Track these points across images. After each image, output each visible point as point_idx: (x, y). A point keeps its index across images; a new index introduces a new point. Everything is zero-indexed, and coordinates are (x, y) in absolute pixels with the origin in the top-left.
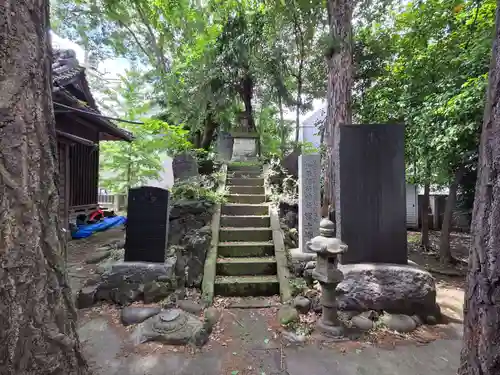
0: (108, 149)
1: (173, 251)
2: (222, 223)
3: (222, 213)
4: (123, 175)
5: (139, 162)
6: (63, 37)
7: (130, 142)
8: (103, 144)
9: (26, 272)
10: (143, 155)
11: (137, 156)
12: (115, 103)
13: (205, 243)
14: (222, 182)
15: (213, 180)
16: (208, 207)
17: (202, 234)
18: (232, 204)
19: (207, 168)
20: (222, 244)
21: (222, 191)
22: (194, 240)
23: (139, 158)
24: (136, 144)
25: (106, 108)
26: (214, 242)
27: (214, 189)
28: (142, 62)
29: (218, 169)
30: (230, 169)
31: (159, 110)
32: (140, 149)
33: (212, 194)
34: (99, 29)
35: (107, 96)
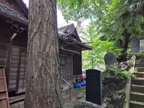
0: (85, 54)
1: (105, 100)
2: (132, 89)
3: (132, 83)
4: (90, 63)
5: (96, 57)
6: (71, 20)
7: (91, 50)
8: (83, 52)
9: (51, 98)
10: (97, 54)
11: (95, 55)
12: (86, 36)
13: (121, 99)
14: (132, 66)
15: (126, 64)
16: (122, 80)
17: (119, 94)
18: (140, 79)
19: (123, 58)
20: (132, 102)
21: (132, 70)
22: (116, 97)
23: (96, 56)
24: (94, 50)
25: (83, 39)
26: (127, 100)
27: (127, 70)
28: (94, 18)
29: (130, 58)
30: (137, 58)
31: (101, 35)
32: (96, 52)
33: (125, 73)
34: (80, 13)
35: (83, 34)
